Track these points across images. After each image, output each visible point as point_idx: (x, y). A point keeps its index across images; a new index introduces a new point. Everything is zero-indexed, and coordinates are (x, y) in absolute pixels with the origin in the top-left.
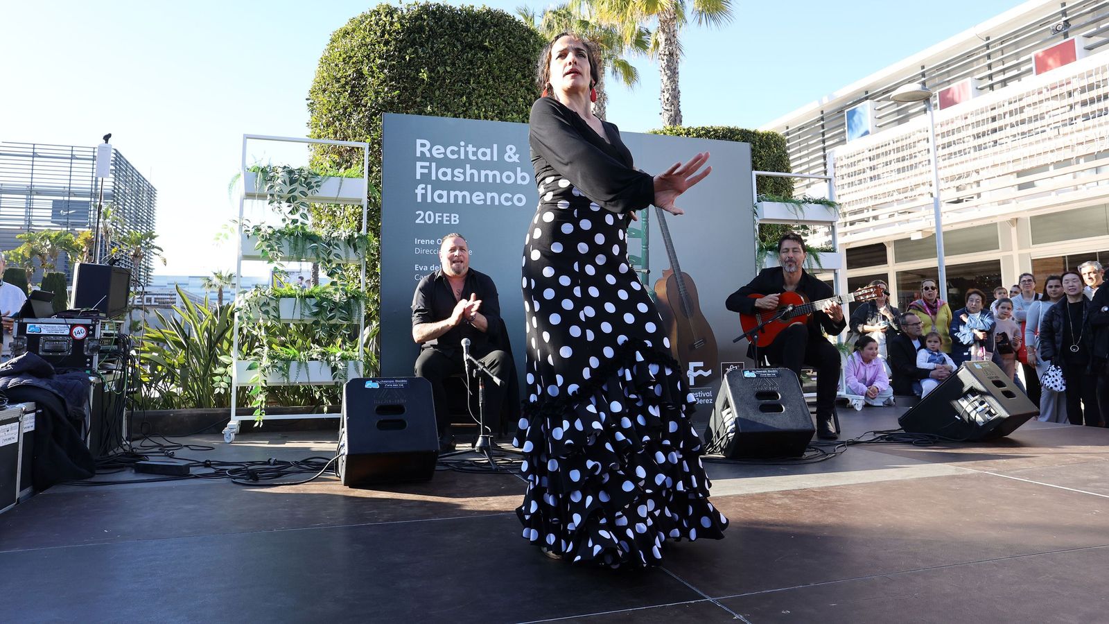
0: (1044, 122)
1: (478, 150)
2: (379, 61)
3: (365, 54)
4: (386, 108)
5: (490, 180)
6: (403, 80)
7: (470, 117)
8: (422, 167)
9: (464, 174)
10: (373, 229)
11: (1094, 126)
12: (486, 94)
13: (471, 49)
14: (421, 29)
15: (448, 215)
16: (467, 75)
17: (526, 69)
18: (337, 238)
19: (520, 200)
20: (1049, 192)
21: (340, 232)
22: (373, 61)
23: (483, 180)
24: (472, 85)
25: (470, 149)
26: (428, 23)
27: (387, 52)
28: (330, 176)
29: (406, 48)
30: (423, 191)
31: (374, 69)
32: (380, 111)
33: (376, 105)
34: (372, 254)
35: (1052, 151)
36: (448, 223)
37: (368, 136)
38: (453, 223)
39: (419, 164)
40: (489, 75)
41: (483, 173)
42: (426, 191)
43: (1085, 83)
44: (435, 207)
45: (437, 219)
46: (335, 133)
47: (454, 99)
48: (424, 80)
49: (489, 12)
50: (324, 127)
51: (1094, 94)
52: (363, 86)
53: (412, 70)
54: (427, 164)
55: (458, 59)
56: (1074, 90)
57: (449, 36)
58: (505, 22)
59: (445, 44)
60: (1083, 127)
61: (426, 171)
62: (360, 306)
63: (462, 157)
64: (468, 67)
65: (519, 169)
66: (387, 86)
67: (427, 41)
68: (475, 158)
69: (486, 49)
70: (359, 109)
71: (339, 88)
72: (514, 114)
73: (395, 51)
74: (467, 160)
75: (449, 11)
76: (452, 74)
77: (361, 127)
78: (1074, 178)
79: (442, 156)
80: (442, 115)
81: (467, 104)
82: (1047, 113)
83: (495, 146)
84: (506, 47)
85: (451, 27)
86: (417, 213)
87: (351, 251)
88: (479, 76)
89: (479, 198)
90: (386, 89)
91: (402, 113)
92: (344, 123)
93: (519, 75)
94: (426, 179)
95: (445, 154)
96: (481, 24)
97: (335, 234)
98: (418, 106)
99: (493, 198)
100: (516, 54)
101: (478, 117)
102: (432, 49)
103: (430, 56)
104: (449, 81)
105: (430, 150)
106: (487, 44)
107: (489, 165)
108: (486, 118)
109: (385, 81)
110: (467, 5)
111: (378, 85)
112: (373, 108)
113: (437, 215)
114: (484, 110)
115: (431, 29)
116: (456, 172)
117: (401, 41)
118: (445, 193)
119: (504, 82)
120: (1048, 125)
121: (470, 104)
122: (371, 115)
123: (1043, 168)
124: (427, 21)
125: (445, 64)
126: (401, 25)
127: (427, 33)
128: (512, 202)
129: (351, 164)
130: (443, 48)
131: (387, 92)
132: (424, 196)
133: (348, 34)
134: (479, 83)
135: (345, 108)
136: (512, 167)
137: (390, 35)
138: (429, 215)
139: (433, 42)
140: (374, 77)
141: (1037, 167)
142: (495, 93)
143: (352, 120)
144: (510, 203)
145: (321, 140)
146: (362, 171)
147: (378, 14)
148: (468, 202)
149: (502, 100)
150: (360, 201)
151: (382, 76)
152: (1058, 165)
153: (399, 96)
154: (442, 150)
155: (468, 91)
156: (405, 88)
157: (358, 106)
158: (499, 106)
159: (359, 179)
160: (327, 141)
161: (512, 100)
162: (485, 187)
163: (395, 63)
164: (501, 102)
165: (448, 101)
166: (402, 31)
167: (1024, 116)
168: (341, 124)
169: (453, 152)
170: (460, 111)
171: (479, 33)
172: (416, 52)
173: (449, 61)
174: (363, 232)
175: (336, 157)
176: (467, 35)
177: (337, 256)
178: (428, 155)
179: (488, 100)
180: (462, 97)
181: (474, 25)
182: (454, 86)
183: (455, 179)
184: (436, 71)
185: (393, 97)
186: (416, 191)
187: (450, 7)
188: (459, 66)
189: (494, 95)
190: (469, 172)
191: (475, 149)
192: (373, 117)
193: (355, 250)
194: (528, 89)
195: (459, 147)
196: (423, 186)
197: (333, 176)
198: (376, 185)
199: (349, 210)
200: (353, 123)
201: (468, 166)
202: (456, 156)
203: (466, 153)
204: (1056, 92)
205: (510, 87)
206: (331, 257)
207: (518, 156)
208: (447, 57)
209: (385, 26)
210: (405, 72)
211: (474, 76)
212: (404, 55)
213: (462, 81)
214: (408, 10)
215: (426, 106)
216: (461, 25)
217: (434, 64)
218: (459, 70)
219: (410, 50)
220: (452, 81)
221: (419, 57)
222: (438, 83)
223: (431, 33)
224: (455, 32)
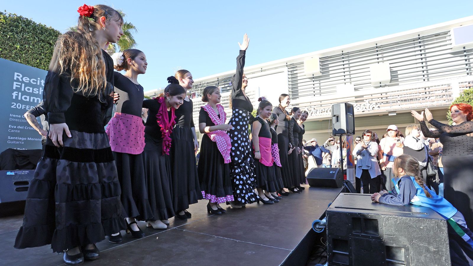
6: (4, 45)
7: (40, 68)
8: (17, 84)
13: (43, 42)
14: (17, 26)
15: (29, 106)
26: (21, 25)
29: (7, 32)
39: (15, 83)
42: (18, 95)
45: (23, 107)
47: (32, 60)
48: (17, 48)
49: (53, 30)
53: (10, 42)
54: (20, 84)
55: (36, 44)
57: (32, 34)
59: (30, 36)
61: (19, 86)
63: (38, 84)
64: (41, 49)
69: (50, 44)
74: (41, 86)
76: (32, 49)
79: (28, 82)
80: (26, 65)
81: (39, 63)
88: (46, 54)
94: (18, 90)
95: (30, 81)
98: (12, 58)
102: (23, 36)
103: (21, 39)
104: (31, 52)
105: (22, 78)
106: (51, 42)
110: (43, 24)
113: (23, 105)
114: (47, 67)
115: (23, 28)
117: (5, 28)
121: (41, 64)
125: (29, 44)
126: (5, 21)
130: (28, 38)
132: (17, 97)
134: (46, 56)
138: (19, 105)
139: (23, 33)
153: (2, 51)
154: (28, 79)
155: (40, 58)
156: (5, 49)
165: (29, 60)
166: (6, 24)
169: (34, 81)
170: (35, 65)
171: (48, 37)
172: (13, 35)
173: (31, 44)
176: (42, 36)
178: (20, 80)
180: (36, 60)
181: (46, 33)
182: (33, 54)
184: (24, 46)
186: (13, 94)
187: (34, 22)
188: (36, 47)
190: (41, 91)
203: (41, 83)
208: (30, 42)
210: (6, 42)
211: (44, 53)
212: (6, 34)
213: (37, 53)
214: (10, 16)
215: (17, 59)
216: (39, 31)
217: (23, 43)
218: (36, 49)
219: (10, 33)
220: (32, 52)
221: (15, 38)
222: (25, 51)
223: (22, 29)
224: (36, 33)
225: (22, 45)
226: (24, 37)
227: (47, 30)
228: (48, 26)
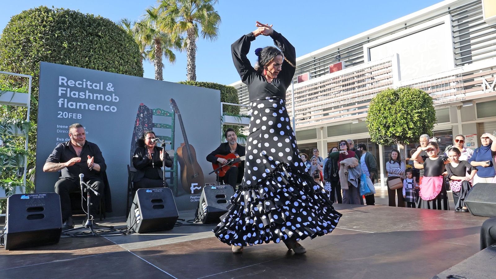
0: (331, 91)
1: (92, 84)
2: (40, 35)
3: (32, 30)
4: (43, 59)
5: (99, 99)
6: (53, 46)
7: (90, 68)
8: (62, 90)
9: (85, 95)
10: (34, 120)
11: (346, 95)
12: (99, 58)
13: (92, 36)
14: (64, 22)
15: (76, 114)
16: (89, 48)
17: (120, 48)
18: (11, 123)
19: (114, 109)
20: (331, 118)
21: (12, 120)
22: (36, 34)
23: (95, 98)
24: (91, 53)
25: (89, 83)
26: (68, 20)
27: (44, 31)
28: (7, 91)
29: (55, 30)
30: (63, 102)
31: (37, 38)
32: (40, 60)
33: (37, 57)
34: (33, 132)
35: (333, 102)
36: (76, 118)
37: (32, 72)
38: (78, 118)
39: (60, 89)
40: (101, 49)
41: (95, 95)
42: (64, 102)
43: (343, 78)
44: (68, 110)
45: (70, 116)
46: (12, 69)
47: (82, 58)
48: (65, 47)
49: (102, 19)
50: (5, 65)
51: (346, 83)
52: (30, 47)
53: (59, 42)
54: (65, 89)
55: (84, 39)
56: (341, 81)
57: (80, 27)
58: (110, 25)
59: (78, 32)
60: (343, 95)
61: (64, 92)
62: (24, 158)
63: (84, 87)
64: (89, 44)
65: (114, 95)
66: (44, 48)
67: (68, 28)
68: (91, 88)
69: (99, 37)
70: (27, 58)
71: (15, 46)
72: (113, 68)
73: (49, 31)
74: (87, 88)
75: (80, 15)
76: (81, 46)
77: (28, 67)
78: (340, 113)
79: (73, 85)
80: (75, 66)
81: (88, 62)
82: (332, 88)
83: (102, 83)
84: (110, 37)
85: (81, 23)
86: (59, 112)
87: (19, 130)
88: (95, 49)
89: (92, 107)
90: (43, 50)
91: (53, 62)
92: (18, 64)
93: (116, 51)
94: (64, 96)
95: (75, 84)
96: (97, 24)
97: (10, 121)
98: (62, 60)
99: (100, 108)
100: (115, 40)
101: (94, 68)
103: (69, 36)
104: (79, 49)
105: (67, 82)
106: (100, 34)
107: (99, 92)
108: (98, 69)
109: (43, 45)
110: (90, 14)
111: (39, 47)
112: (36, 58)
113: (70, 114)
114: (97, 65)
115: (70, 23)
116: (81, 94)
117: (53, 27)
118: (74, 104)
119: (108, 53)
120: (332, 93)
121: (90, 62)
122: (35, 62)
123: (330, 108)
124: (68, 19)
125: (77, 41)
126: (53, 18)
127: (68, 24)
128: (110, 109)
129: (22, 86)
130: (76, 33)
131: (44, 51)
132: (63, 104)
133: (22, 18)
134: (95, 52)
135: (19, 57)
136: (110, 93)
137: (47, 22)
138: (66, 114)
139: (71, 29)
140: (37, 43)
141: (329, 108)
142: (103, 58)
143: (23, 63)
144: (108, 110)
145: (4, 72)
146: (27, 90)
147: (40, 11)
148: (87, 108)
149: (107, 61)
150: (26, 105)
151: (41, 43)
152: (335, 107)
153: (51, 54)
154: (74, 83)
155: (89, 55)
156: (54, 50)
157: (27, 56)
158: (105, 64)
159: (26, 94)
160: (7, 72)
161: (112, 62)
162: (96, 102)
163: (49, 37)
164: (107, 62)
165: (78, 59)
166: (54, 22)
167: (325, 88)
168: (16, 65)
169: (79, 84)
170: (85, 64)
171: (96, 28)
172: (61, 33)
173: (79, 40)
174: (27, 120)
175: (13, 81)
176: (90, 28)
177: (10, 133)
178: (66, 84)
179: (100, 61)
180: (86, 58)
181: (94, 24)
182: (82, 52)
183: (80, 97)
184: (72, 44)
185: (47, 54)
186: (58, 102)
187: (81, 13)
188: (85, 43)
189: (103, 59)
190: (87, 94)
191: (91, 84)
192: (36, 63)
193: (21, 130)
194: (120, 58)
195: (83, 82)
196: (63, 99)
197: (9, 91)
198: (36, 98)
199: (20, 109)
200: (23, 65)
201: (87, 91)
202: (81, 86)
203: (86, 85)
204: (335, 81)
205: (111, 56)
206: (6, 133)
207: (113, 88)
208: (78, 38)
209: (44, 18)
210: (54, 42)
211: (93, 48)
212: (54, 34)
213: (86, 50)
214: (57, 12)
215: (66, 60)
216: (86, 23)
217: (71, 40)
218: (84, 45)
219: (58, 32)
220: (81, 49)
221: (63, 36)
222: (73, 50)
223: (70, 25)
224: (83, 26)
225: (70, 43)
226: (71, 33)
227: (95, 20)
228: (96, 16)
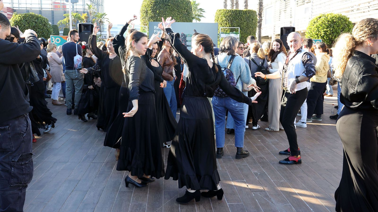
39: (155, 30)
54: (156, 30)
61: (156, 31)
80: (158, 22)
105: (157, 28)
116: (161, 31)
178: (156, 29)
215: (158, 17)
